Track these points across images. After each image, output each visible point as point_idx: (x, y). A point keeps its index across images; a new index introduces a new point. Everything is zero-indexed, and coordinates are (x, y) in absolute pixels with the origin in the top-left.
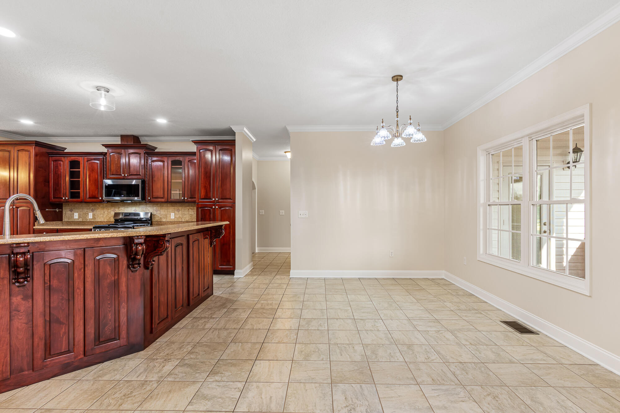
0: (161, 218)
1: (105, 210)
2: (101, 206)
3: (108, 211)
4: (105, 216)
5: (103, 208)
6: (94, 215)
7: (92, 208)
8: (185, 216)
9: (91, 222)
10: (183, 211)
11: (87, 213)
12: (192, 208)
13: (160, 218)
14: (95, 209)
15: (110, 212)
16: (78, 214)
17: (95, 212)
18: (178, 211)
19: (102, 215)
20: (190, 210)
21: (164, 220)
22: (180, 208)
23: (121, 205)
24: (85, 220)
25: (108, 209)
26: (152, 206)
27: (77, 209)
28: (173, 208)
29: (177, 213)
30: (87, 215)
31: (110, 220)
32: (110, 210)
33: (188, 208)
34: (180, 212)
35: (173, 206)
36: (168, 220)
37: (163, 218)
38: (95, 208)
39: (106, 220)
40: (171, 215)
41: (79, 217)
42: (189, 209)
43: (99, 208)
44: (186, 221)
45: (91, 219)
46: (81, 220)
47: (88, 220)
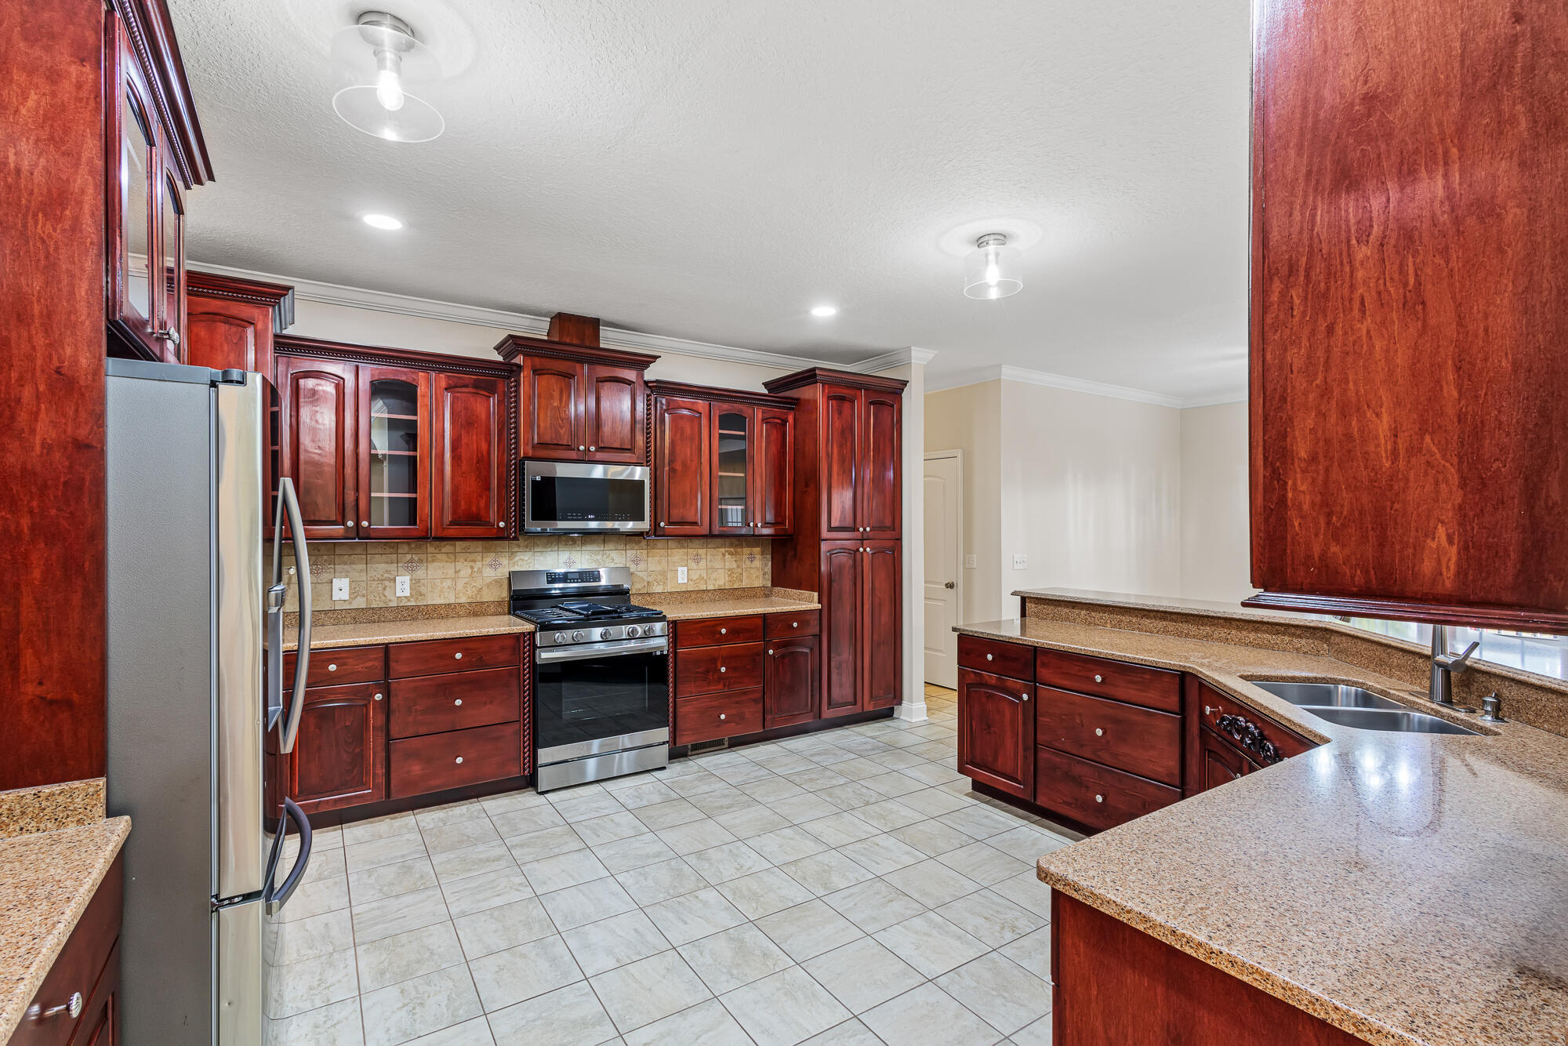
0: (648, 582)
1: (459, 565)
2: (444, 550)
3: (472, 568)
4: (460, 585)
5: (454, 557)
6: (415, 583)
7: (409, 557)
8: (714, 575)
9: (407, 608)
10: (711, 561)
11: (386, 575)
12: (732, 550)
13: (646, 584)
14: (421, 561)
15: (480, 571)
16: (351, 582)
17: (420, 573)
18: (697, 559)
19: (449, 583)
20: (727, 556)
21: (658, 589)
22: (702, 552)
23: (519, 546)
24: (382, 605)
25: (474, 561)
26: (622, 547)
27: (345, 564)
28: (682, 551)
29: (693, 565)
30: (387, 583)
31: (478, 600)
32: (479, 564)
33: (723, 550)
34: (703, 563)
35: (684, 547)
36: (670, 588)
37: (656, 584)
38: (423, 557)
39: (463, 600)
40: (679, 573)
41: (354, 593)
42: (724, 555)
43: (439, 556)
44: (717, 587)
45: (405, 600)
46: (360, 603)
47: (394, 604)
